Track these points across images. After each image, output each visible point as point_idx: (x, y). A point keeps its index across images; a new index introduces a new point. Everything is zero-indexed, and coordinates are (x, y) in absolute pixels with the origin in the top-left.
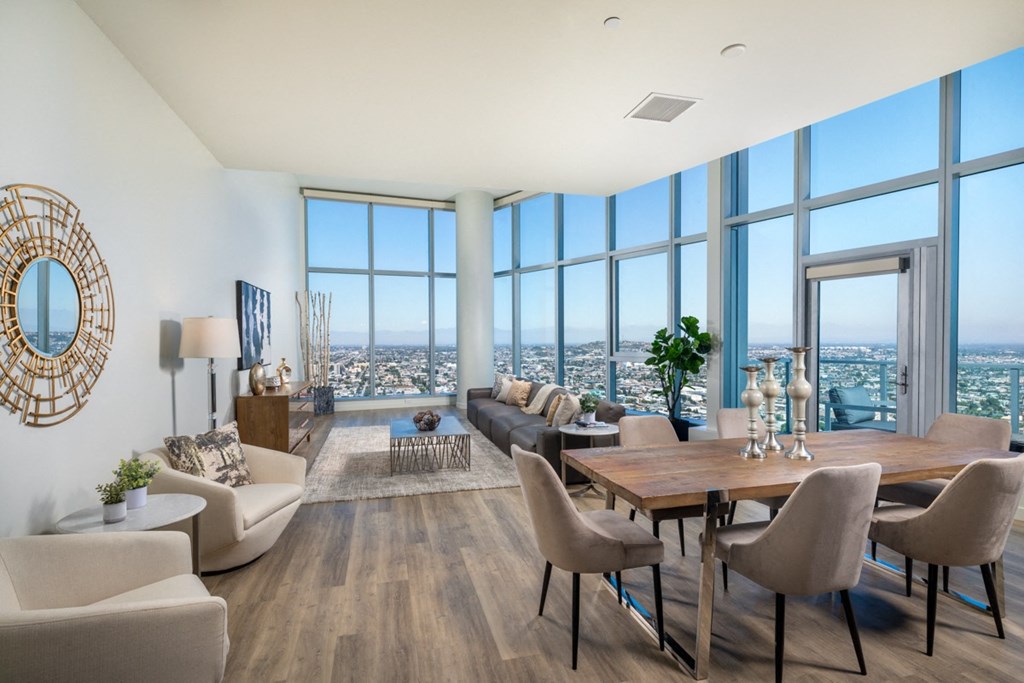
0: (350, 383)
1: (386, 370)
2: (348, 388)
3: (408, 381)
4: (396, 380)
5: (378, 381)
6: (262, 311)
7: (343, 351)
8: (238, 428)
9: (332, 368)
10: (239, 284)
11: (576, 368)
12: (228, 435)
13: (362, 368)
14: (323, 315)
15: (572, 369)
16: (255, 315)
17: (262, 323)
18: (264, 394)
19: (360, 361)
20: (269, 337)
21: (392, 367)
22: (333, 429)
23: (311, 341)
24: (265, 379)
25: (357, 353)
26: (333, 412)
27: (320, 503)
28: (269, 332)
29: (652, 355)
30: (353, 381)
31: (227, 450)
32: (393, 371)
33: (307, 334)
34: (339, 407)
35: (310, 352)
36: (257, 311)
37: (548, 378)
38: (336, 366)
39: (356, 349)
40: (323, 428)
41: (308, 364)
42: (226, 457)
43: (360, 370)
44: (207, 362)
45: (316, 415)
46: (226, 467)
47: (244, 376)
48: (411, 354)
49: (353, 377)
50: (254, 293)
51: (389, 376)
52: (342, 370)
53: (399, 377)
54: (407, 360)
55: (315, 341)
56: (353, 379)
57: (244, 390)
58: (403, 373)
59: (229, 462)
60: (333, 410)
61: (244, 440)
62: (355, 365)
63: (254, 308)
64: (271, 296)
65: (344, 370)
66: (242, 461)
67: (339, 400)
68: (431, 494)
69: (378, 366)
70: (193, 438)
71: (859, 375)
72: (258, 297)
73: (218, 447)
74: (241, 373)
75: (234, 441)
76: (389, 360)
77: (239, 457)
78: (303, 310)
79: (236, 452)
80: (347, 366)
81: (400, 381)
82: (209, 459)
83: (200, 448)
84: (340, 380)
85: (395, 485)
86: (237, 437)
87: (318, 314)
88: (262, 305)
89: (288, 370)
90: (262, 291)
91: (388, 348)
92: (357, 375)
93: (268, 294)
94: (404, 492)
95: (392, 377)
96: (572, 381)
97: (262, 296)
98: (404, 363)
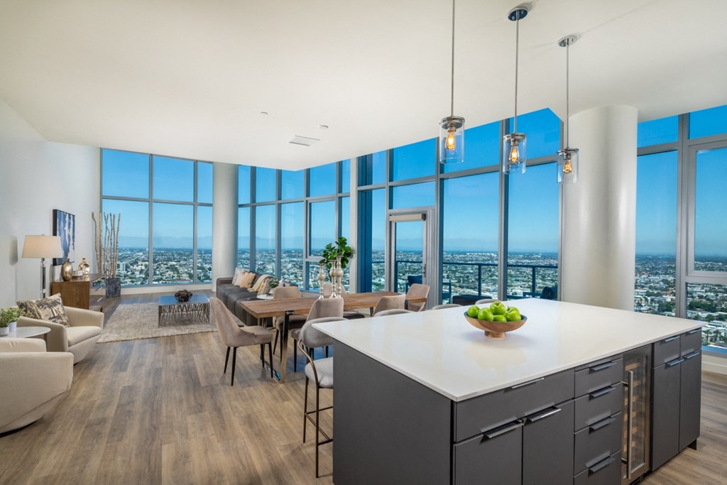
0: (135, 278)
1: (166, 268)
2: (133, 282)
3: (185, 276)
4: (176, 275)
5: (160, 276)
6: (69, 228)
7: (129, 252)
8: (61, 297)
9: (118, 266)
10: (55, 212)
11: (316, 266)
12: (55, 301)
13: (146, 266)
14: (113, 229)
15: (313, 267)
16: (65, 231)
17: (69, 236)
18: (71, 281)
19: (144, 261)
20: (73, 244)
21: (171, 266)
22: (120, 305)
23: (103, 246)
24: (72, 271)
25: (141, 254)
26: (119, 295)
27: (111, 342)
28: (74, 241)
29: (323, 258)
30: (138, 276)
31: (55, 309)
32: (173, 268)
33: (100, 242)
34: (124, 292)
35: (103, 254)
36: (66, 228)
37: (296, 273)
38: (122, 265)
39: (141, 250)
40: (113, 304)
41: (101, 262)
42: (55, 312)
43: (143, 268)
44: (40, 260)
45: (107, 297)
46: (54, 317)
47: (58, 269)
48: (189, 255)
49: (137, 273)
50: (65, 216)
51: (170, 273)
52: (127, 267)
53: (178, 273)
54: (185, 260)
55: (106, 245)
56: (137, 274)
57: (57, 278)
58: (181, 270)
59: (56, 315)
60: (119, 293)
61: (65, 303)
62: (140, 263)
63: (64, 226)
64: (76, 217)
65: (129, 267)
66: (64, 315)
67: (124, 287)
68: (182, 335)
69: (159, 264)
70: (34, 301)
71: (490, 271)
72: (67, 219)
73: (50, 307)
74: (56, 267)
75: (59, 303)
76: (169, 260)
77: (62, 313)
78: (98, 225)
79: (61, 310)
80: (132, 265)
81: (179, 276)
82: (44, 313)
83: (39, 307)
84: (125, 276)
85: (160, 331)
86: (61, 302)
87: (109, 228)
88: (69, 223)
89: (87, 265)
90: (69, 215)
91: (168, 250)
92: (141, 271)
93: (74, 216)
94: (165, 334)
95: (171, 273)
96: (313, 276)
97: (70, 218)
98: (182, 262)
